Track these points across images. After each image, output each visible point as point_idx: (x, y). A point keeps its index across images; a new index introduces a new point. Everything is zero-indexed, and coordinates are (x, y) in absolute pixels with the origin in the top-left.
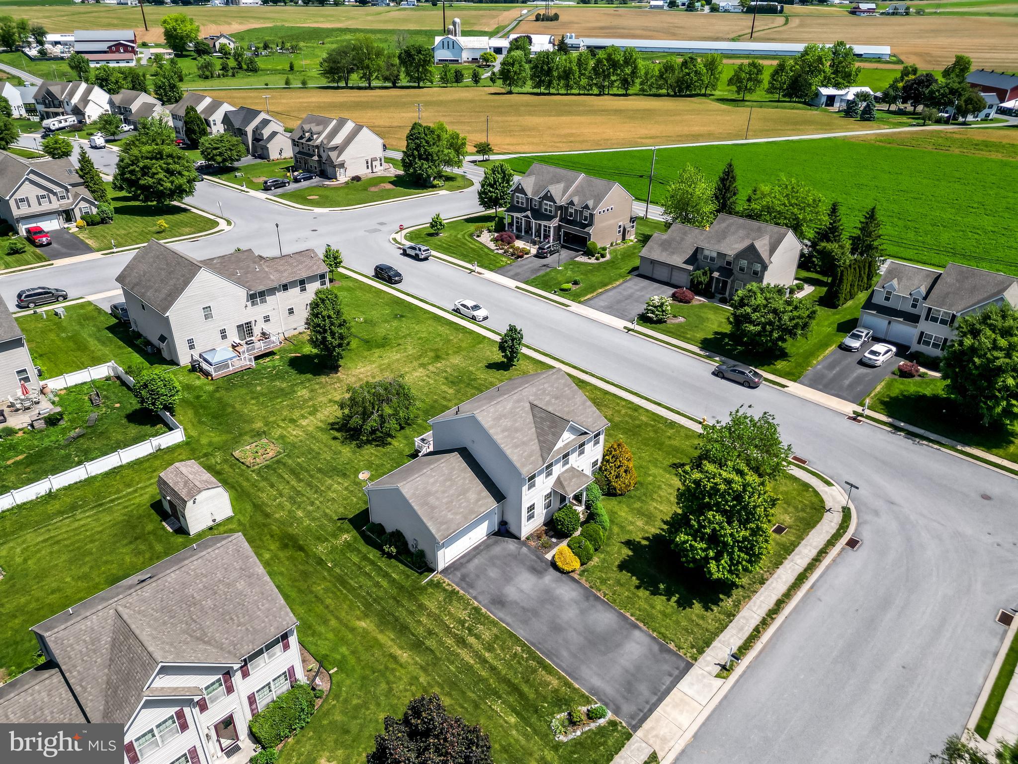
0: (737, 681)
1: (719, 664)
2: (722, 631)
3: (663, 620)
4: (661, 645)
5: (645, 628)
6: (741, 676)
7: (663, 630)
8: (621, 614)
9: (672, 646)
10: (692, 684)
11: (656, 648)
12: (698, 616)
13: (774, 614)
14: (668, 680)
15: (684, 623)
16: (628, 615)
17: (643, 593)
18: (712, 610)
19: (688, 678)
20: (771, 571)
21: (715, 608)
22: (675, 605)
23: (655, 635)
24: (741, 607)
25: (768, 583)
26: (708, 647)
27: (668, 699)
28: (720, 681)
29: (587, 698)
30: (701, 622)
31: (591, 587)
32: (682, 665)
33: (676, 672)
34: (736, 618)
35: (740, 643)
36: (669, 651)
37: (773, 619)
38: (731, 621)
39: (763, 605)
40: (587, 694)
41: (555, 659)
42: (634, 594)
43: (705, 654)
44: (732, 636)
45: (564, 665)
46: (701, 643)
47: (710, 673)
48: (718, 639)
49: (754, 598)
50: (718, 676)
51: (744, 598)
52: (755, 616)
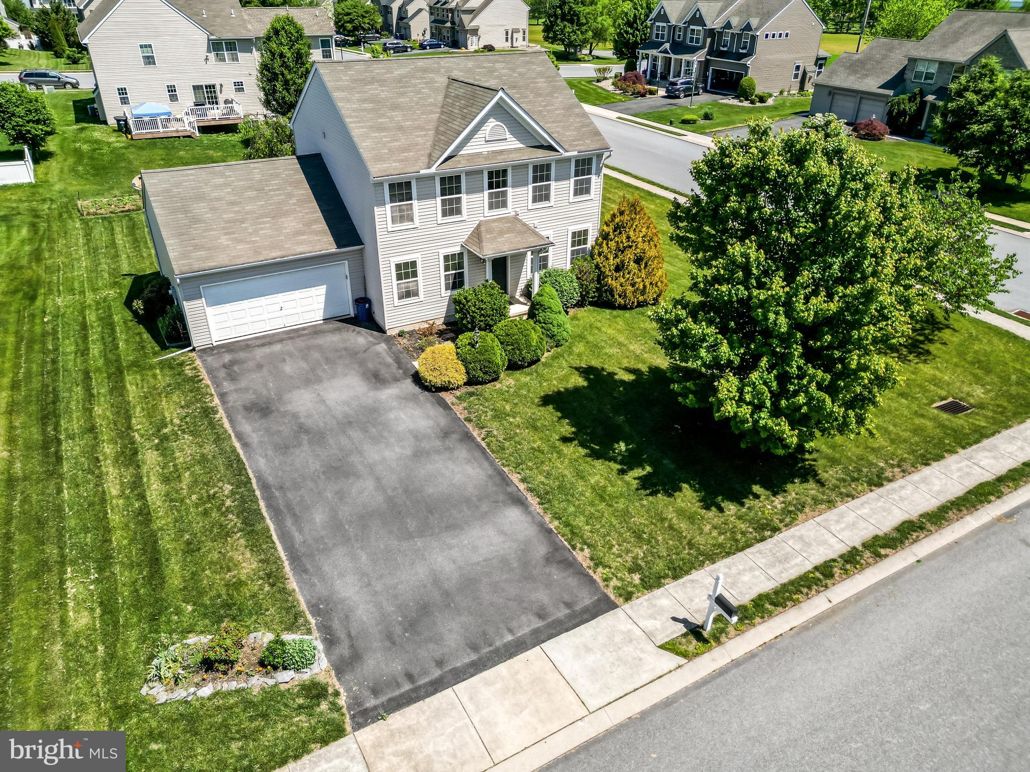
0: (722, 672)
1: (685, 622)
2: (728, 554)
3: (592, 504)
4: (556, 548)
5: (539, 509)
6: (736, 664)
7: (580, 521)
8: (501, 474)
9: (582, 557)
10: (588, 649)
11: (541, 549)
12: (681, 513)
13: (884, 546)
14: (528, 624)
15: (639, 520)
16: (515, 478)
17: (574, 451)
18: (721, 510)
19: (585, 632)
20: (906, 466)
21: (731, 508)
22: (635, 483)
23: (554, 525)
24: (801, 516)
25: (888, 486)
26: (675, 578)
27: (503, 668)
28: (670, 660)
29: (298, 615)
30: (683, 525)
31: (469, 420)
32: (586, 599)
33: (562, 613)
34: (778, 537)
35: (766, 586)
36: (570, 565)
37: (878, 556)
38: (763, 539)
39: (863, 524)
40: (303, 606)
41: (289, 522)
42: (554, 448)
43: (657, 592)
44: (751, 569)
45: (298, 538)
46: (660, 566)
47: (649, 636)
48: (709, 568)
49: (842, 508)
50: (669, 647)
51: (816, 501)
52: (833, 540)
